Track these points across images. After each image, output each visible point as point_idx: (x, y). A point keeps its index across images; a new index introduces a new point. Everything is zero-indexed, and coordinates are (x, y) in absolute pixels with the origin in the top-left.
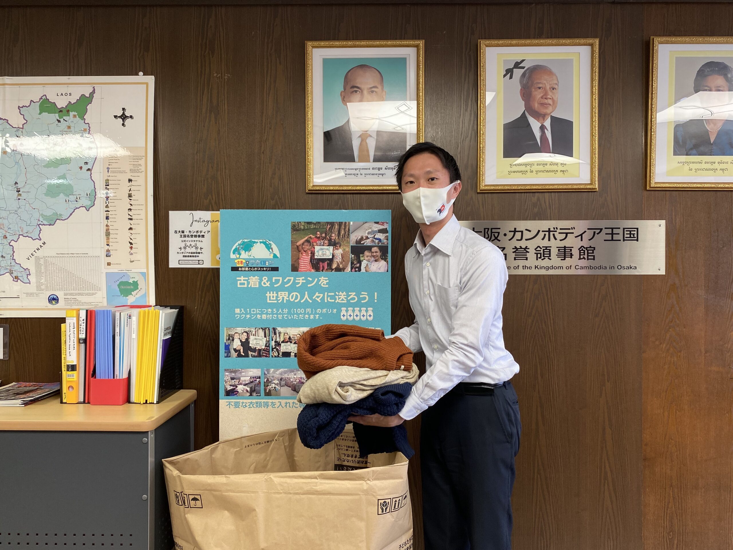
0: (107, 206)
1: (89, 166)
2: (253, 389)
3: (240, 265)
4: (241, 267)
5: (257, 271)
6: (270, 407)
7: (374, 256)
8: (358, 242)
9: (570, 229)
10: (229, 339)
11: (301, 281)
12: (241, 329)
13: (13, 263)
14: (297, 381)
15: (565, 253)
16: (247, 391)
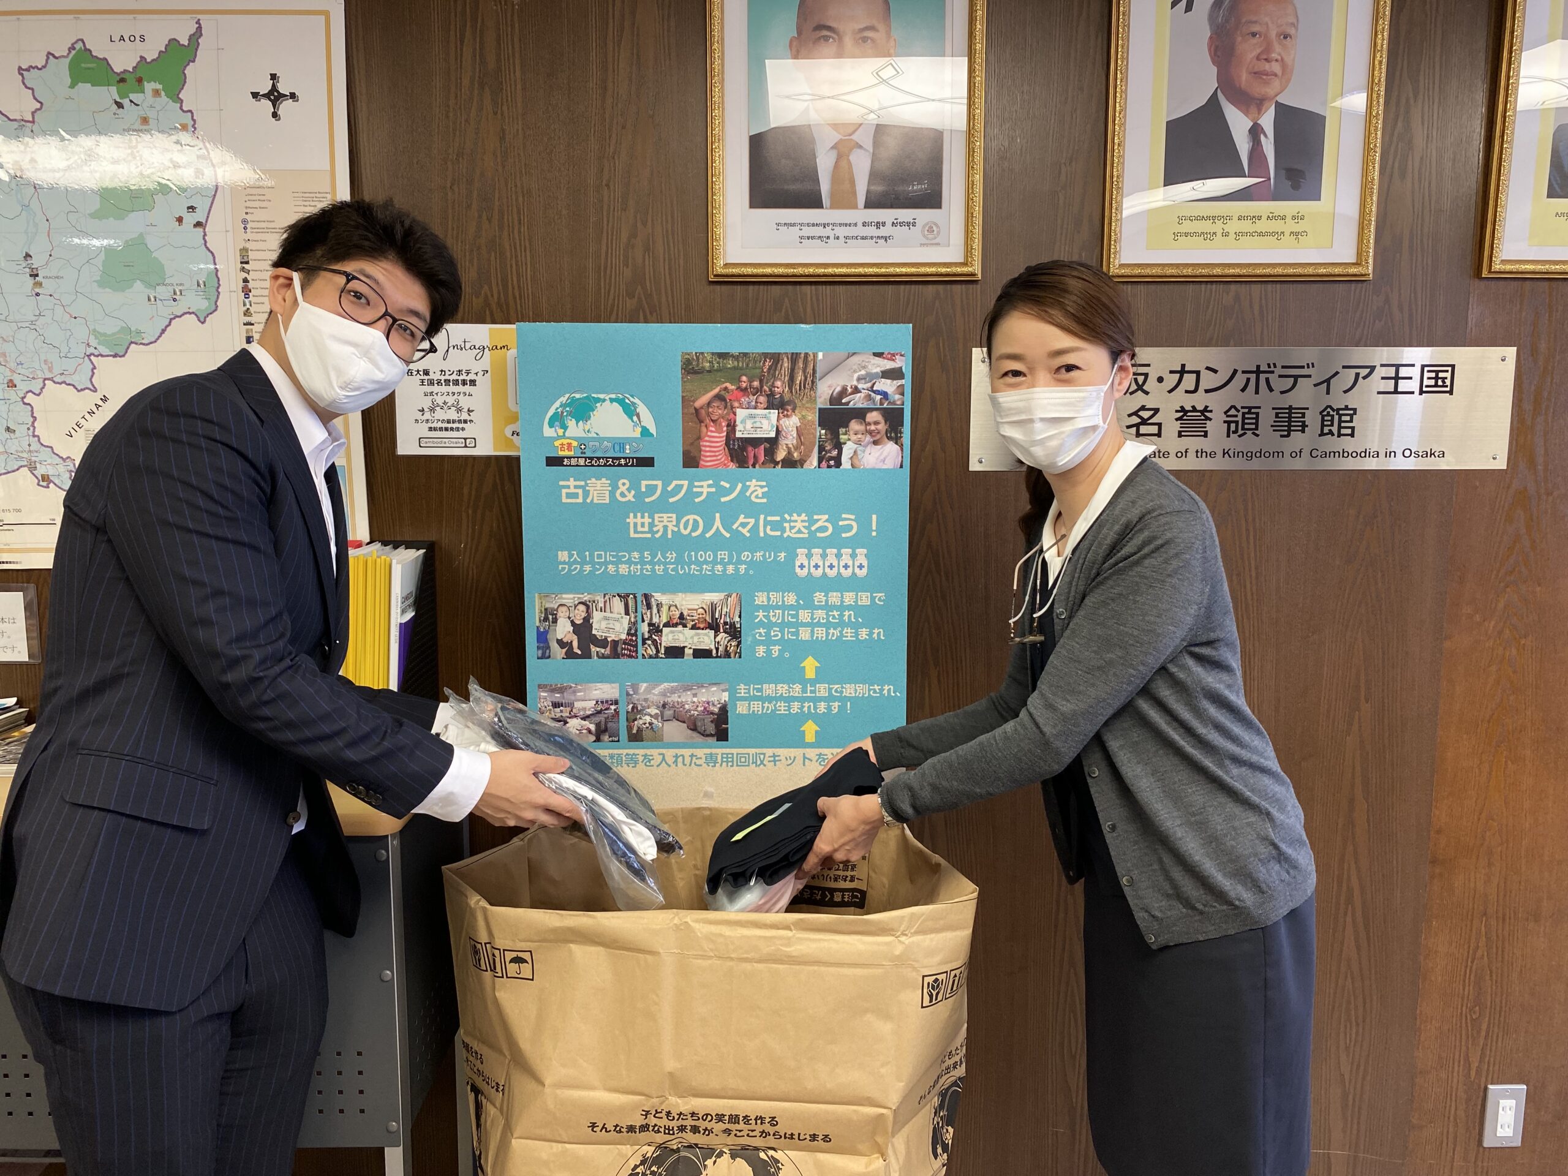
0: (247, 313)
1: (200, 216)
2: (603, 727)
3: (566, 453)
4: (569, 458)
5: (605, 465)
6: (641, 766)
7: (871, 433)
8: (836, 399)
9: (1303, 367)
10: (546, 619)
11: (705, 490)
12: (571, 596)
13: (35, 446)
14: (699, 709)
15: (1290, 422)
16: (590, 731)
